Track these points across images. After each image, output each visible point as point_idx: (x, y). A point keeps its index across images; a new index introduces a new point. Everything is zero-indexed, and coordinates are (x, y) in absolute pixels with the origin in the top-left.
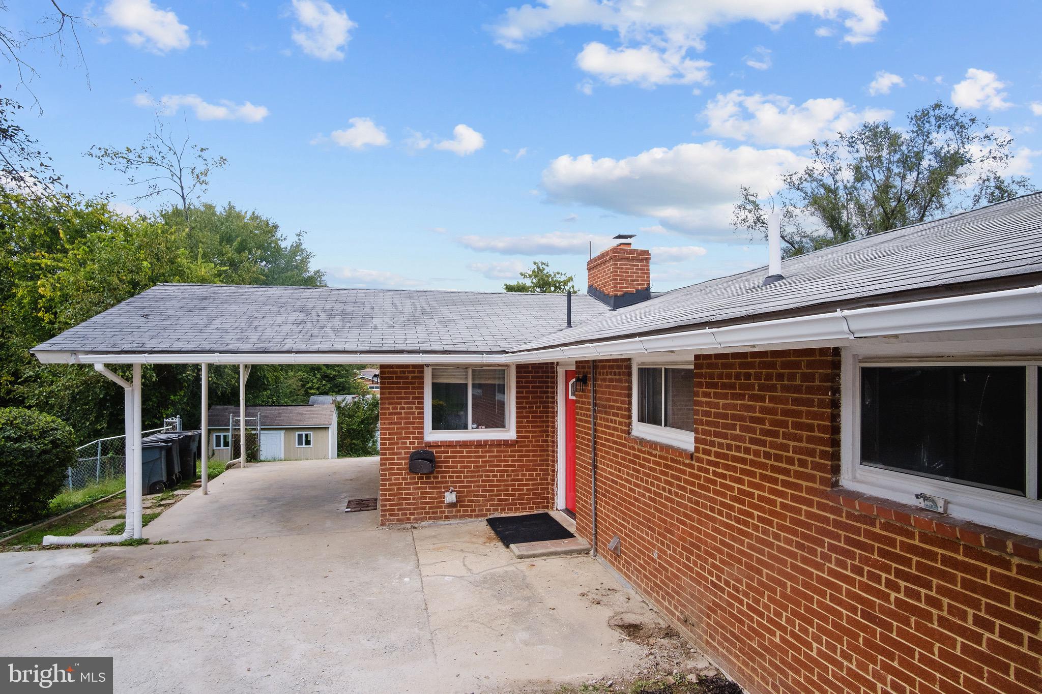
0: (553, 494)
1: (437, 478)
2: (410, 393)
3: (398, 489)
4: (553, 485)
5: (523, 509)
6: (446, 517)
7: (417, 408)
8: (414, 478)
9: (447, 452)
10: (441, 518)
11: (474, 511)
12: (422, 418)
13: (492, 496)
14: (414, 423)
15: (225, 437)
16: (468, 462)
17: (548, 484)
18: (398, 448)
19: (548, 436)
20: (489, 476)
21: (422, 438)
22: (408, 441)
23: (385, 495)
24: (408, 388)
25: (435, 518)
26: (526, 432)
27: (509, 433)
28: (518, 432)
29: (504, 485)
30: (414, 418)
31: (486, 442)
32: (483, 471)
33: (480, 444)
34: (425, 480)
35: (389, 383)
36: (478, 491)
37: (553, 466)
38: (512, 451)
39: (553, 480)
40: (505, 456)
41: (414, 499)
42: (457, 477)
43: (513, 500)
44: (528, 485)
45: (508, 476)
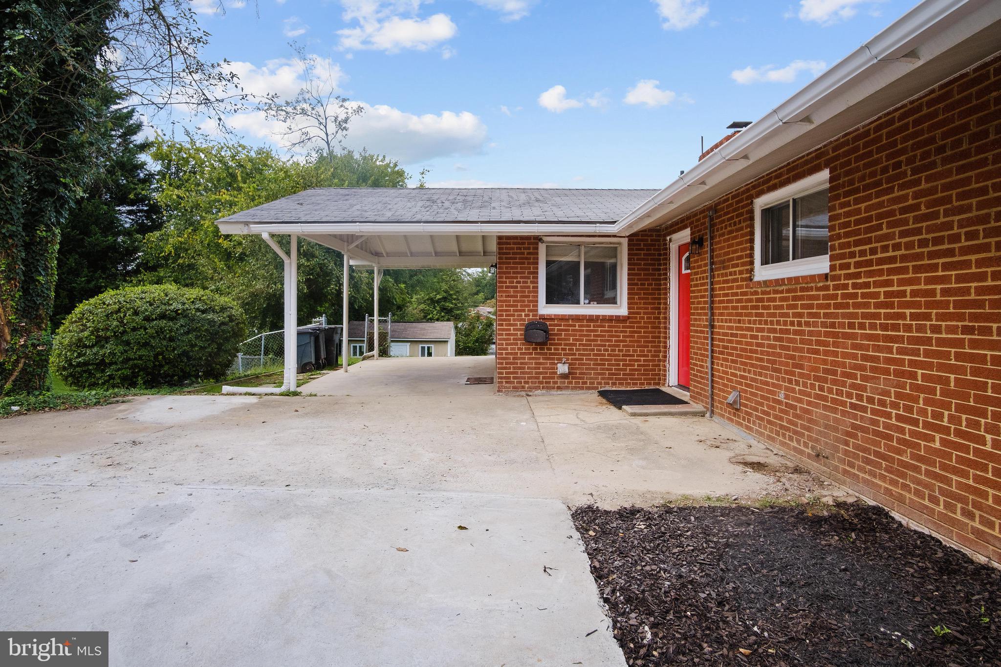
0: (665, 371)
1: (550, 349)
2: (525, 268)
3: (514, 359)
4: (665, 361)
5: (633, 384)
6: (559, 388)
7: (532, 282)
8: (529, 349)
9: (560, 325)
10: (554, 388)
11: (585, 383)
12: (537, 292)
13: (603, 369)
14: (528, 297)
15: (360, 347)
16: (580, 335)
17: (659, 361)
18: (514, 320)
19: (659, 313)
20: (600, 350)
21: (537, 311)
22: (523, 314)
23: (502, 363)
24: (524, 263)
25: (548, 388)
26: (638, 308)
27: (621, 309)
28: (629, 308)
29: (615, 360)
30: (529, 292)
31: (598, 316)
32: (595, 345)
33: (591, 319)
34: (539, 351)
35: (506, 258)
36: (590, 364)
37: (665, 343)
38: (623, 327)
39: (665, 357)
40: (616, 332)
41: (528, 368)
42: (569, 350)
43: (624, 374)
44: (640, 361)
45: (619, 351)
